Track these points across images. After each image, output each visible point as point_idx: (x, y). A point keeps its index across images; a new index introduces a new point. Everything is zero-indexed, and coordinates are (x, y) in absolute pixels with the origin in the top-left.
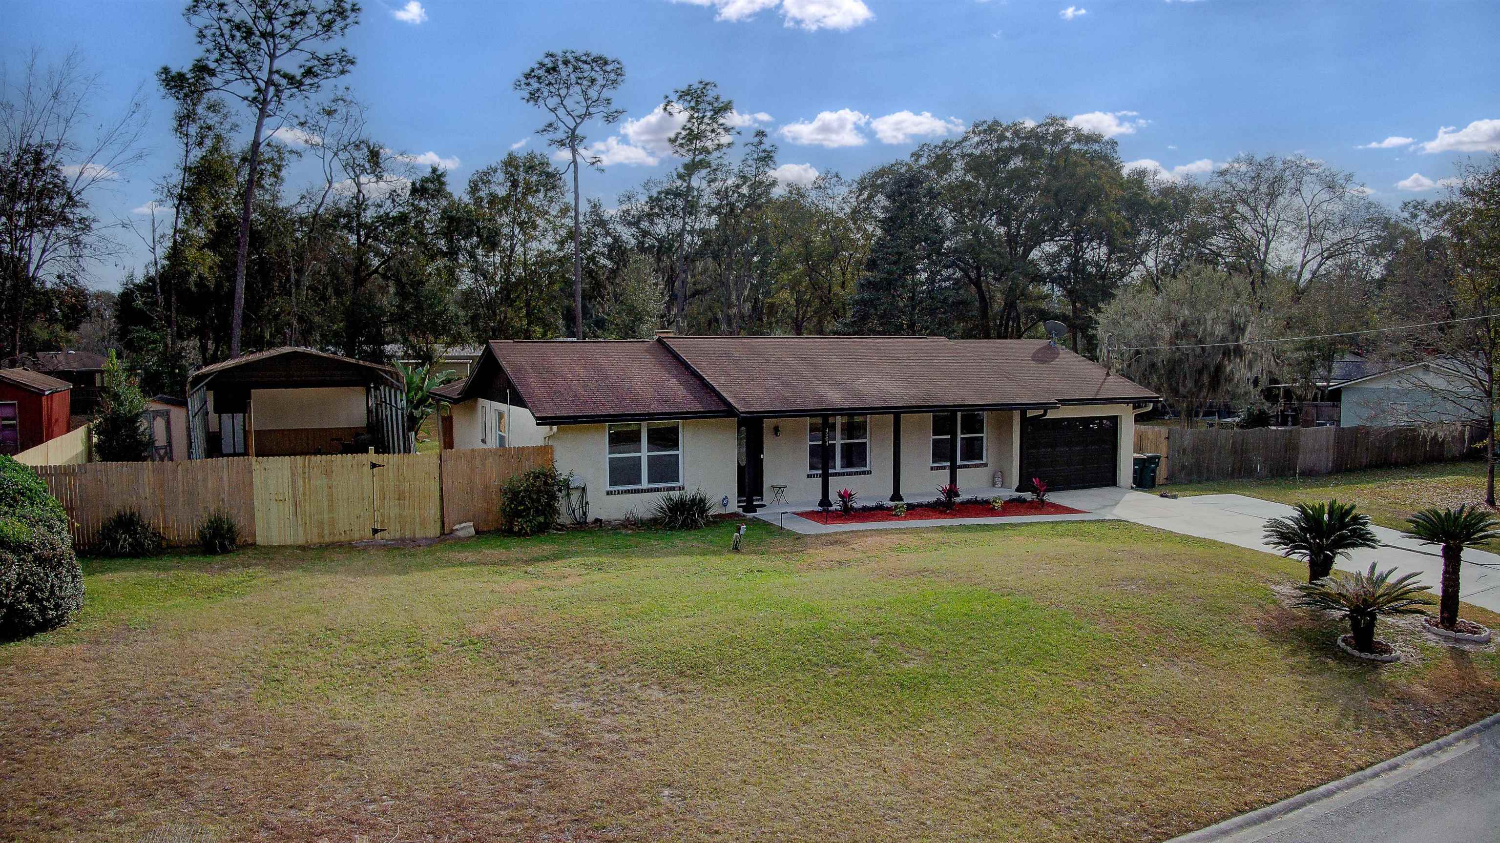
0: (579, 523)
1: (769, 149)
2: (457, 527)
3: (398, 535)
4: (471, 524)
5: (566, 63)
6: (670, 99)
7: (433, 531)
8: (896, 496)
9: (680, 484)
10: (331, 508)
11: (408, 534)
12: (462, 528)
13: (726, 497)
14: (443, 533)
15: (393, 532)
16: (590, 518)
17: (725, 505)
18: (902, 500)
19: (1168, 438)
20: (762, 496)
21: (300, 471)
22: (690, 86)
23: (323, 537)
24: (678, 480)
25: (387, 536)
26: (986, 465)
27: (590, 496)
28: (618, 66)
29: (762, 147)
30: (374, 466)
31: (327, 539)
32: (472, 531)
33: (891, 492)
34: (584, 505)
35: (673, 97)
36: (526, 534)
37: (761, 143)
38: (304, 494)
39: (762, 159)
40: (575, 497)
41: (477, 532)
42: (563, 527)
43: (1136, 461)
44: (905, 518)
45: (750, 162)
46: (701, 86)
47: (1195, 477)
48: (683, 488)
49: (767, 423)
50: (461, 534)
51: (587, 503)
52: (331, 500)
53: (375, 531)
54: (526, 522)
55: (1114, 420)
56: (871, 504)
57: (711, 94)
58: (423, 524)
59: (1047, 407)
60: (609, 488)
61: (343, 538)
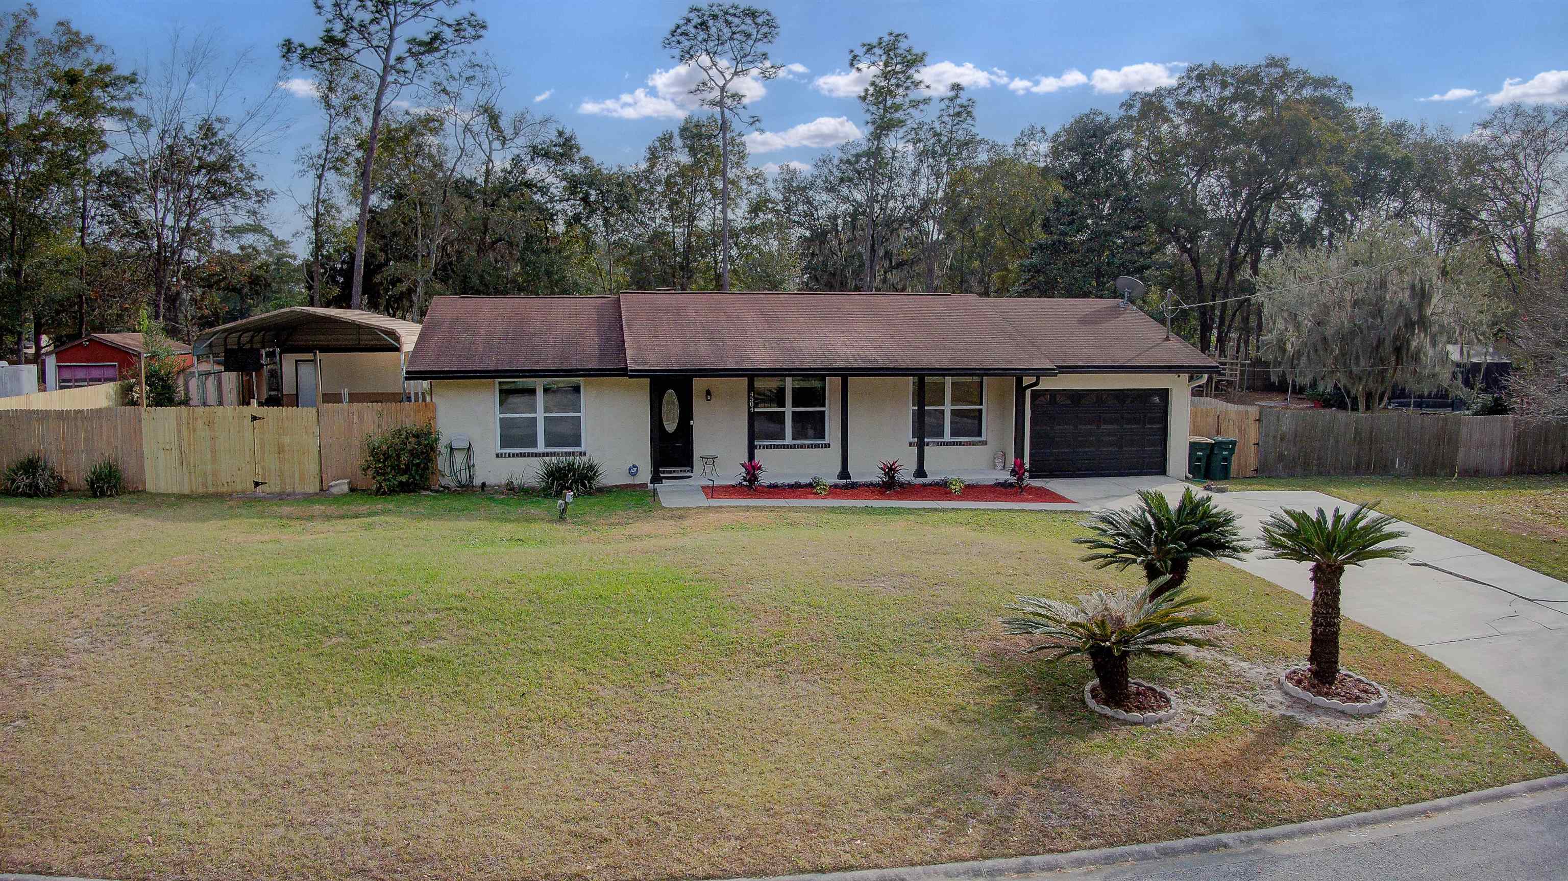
0: (463, 486)
1: (966, 103)
2: (333, 483)
3: (278, 489)
4: (346, 481)
5: (715, 17)
6: (856, 52)
7: (313, 487)
8: (844, 473)
9: (582, 449)
10: (214, 459)
11: (288, 489)
12: (336, 485)
13: (634, 466)
14: (321, 490)
15: (273, 486)
16: (477, 482)
17: (634, 475)
18: (850, 478)
19: (1259, 420)
20: (692, 467)
21: (185, 421)
22: (881, 38)
23: (207, 487)
24: (579, 445)
25: (268, 490)
26: (984, 443)
27: (477, 460)
28: (768, 17)
29: (959, 101)
30: (254, 418)
31: (211, 490)
32: (346, 488)
33: (838, 469)
34: (470, 467)
35: (860, 51)
36: (384, 493)
37: (957, 96)
38: (189, 445)
39: (959, 114)
40: (459, 458)
41: (353, 490)
42: (445, 490)
43: (1194, 446)
44: (825, 497)
45: (946, 119)
46: (892, 38)
47: (1299, 469)
48: (585, 454)
49: (699, 384)
50: (334, 490)
51: (473, 465)
52: (214, 452)
53: (257, 484)
54: (385, 480)
55: (1164, 394)
56: (804, 481)
57: (903, 45)
58: (302, 479)
59: (1040, 373)
60: (499, 451)
61: (225, 489)
